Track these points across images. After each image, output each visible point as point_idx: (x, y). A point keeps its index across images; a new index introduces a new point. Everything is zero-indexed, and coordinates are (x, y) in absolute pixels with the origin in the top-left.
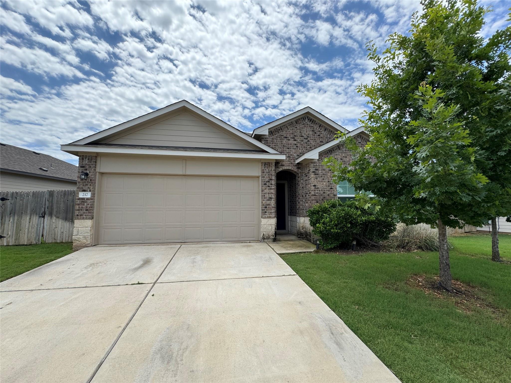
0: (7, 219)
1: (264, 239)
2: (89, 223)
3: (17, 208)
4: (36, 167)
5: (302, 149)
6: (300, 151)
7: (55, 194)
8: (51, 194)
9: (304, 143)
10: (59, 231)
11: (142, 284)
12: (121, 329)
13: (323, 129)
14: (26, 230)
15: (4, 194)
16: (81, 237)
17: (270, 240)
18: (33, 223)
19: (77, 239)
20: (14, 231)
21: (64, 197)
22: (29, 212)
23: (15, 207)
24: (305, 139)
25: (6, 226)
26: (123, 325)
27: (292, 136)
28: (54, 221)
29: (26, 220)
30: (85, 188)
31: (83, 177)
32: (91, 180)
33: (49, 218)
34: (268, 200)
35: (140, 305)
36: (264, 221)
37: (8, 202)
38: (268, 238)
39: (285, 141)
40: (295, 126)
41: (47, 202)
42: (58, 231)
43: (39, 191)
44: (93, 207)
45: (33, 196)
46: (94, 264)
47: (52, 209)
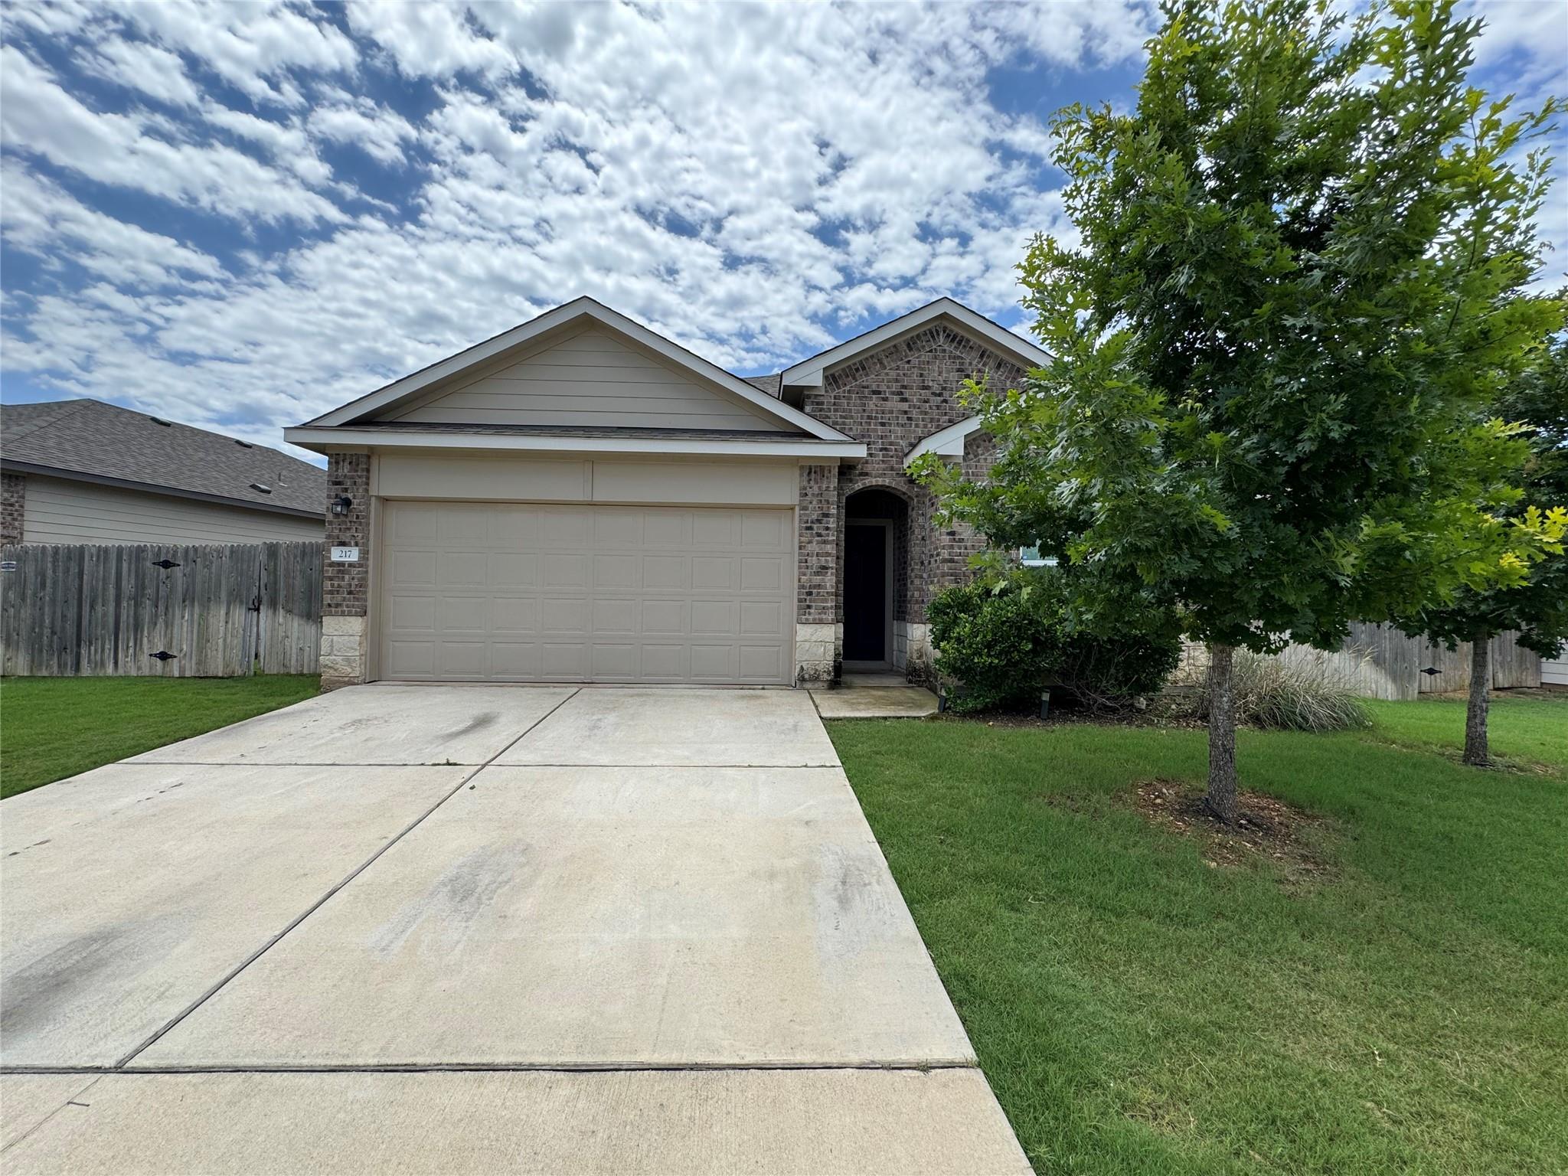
0: (177, 612)
1: (804, 681)
2: (355, 625)
3: (198, 588)
4: (242, 482)
5: (925, 426)
6: (919, 430)
7: (282, 552)
8: (272, 550)
9: (930, 407)
10: (294, 647)
11: (455, 764)
12: (385, 842)
13: (992, 363)
14: (221, 641)
15: (168, 552)
16: (339, 659)
17: (820, 684)
18: (233, 624)
19: (330, 665)
20: (194, 644)
21: (303, 560)
22: (224, 595)
23: (194, 583)
24: (934, 394)
25: (175, 630)
26: (393, 836)
27: (895, 387)
28: (281, 620)
29: (218, 616)
30: (343, 539)
31: (339, 509)
32: (358, 517)
33: (270, 612)
34: (817, 574)
35: (439, 805)
36: (804, 632)
37: (178, 572)
38: (815, 678)
39: (872, 404)
40: (906, 356)
41: (263, 572)
42: (292, 645)
43: (245, 545)
44: (366, 586)
45: (231, 557)
46: (360, 721)
47: (276, 591)
